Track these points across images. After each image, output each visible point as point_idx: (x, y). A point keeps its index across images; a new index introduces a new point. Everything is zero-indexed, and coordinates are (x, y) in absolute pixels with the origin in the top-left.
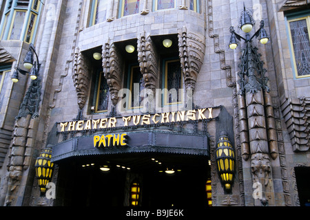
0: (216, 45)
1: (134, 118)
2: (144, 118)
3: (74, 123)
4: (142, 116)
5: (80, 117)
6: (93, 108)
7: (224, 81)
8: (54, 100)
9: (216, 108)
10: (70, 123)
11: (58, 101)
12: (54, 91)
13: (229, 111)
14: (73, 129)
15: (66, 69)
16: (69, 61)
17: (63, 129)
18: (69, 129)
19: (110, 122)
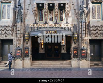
0: (74, 7)
1: (52, 25)
4: (54, 24)
5: (35, 23)
6: (38, 20)
7: (75, 17)
8: (26, 17)
9: (73, 24)
11: (27, 17)
13: (76, 25)
14: (34, 26)
15: (28, 7)
16: (29, 5)
17: (31, 26)
18: (33, 26)
19: (45, 25)
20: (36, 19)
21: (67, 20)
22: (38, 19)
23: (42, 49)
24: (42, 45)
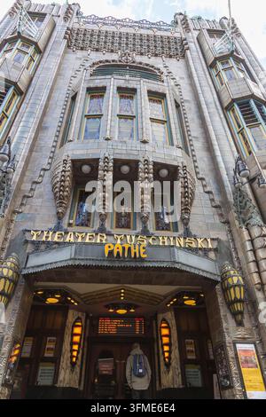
0: (204, 186)
1: (128, 237)
2: (139, 238)
3: (51, 233)
4: (137, 236)
5: (58, 228)
6: (71, 221)
7: (217, 217)
8: (22, 204)
9: (214, 239)
10: (45, 233)
11: (28, 206)
12: (22, 195)
13: (226, 244)
14: (50, 239)
15: (40, 176)
16: (45, 170)
17: (34, 238)
18: (44, 239)
19: (99, 238)
20: (63, 214)
21: (186, 224)
22: (70, 218)
23: (73, 364)
24: (76, 347)
